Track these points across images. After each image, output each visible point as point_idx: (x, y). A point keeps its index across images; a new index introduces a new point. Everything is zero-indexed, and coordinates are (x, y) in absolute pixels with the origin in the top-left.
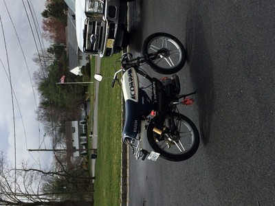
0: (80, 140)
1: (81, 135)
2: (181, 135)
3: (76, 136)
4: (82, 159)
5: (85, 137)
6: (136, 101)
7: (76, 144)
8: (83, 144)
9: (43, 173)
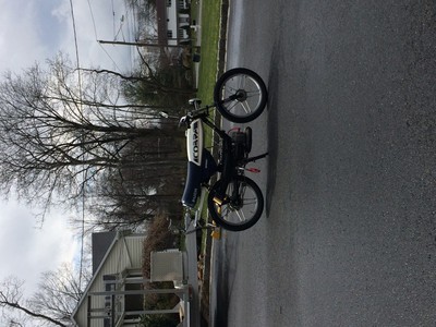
0: (179, 20)
1: (180, 11)
2: (245, 202)
3: (172, 12)
4: (182, 50)
5: (187, 16)
6: (199, 164)
7: (172, 26)
8: (185, 27)
9: (122, 77)
